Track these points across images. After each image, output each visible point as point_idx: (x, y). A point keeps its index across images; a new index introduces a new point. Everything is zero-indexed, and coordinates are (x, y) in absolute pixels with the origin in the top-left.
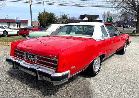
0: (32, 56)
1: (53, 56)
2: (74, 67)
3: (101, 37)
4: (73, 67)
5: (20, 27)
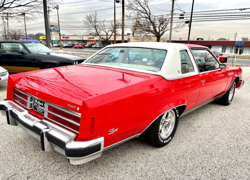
0: (40, 104)
1: (75, 107)
2: (115, 131)
3: (179, 72)
4: (113, 131)
5: (240, 53)
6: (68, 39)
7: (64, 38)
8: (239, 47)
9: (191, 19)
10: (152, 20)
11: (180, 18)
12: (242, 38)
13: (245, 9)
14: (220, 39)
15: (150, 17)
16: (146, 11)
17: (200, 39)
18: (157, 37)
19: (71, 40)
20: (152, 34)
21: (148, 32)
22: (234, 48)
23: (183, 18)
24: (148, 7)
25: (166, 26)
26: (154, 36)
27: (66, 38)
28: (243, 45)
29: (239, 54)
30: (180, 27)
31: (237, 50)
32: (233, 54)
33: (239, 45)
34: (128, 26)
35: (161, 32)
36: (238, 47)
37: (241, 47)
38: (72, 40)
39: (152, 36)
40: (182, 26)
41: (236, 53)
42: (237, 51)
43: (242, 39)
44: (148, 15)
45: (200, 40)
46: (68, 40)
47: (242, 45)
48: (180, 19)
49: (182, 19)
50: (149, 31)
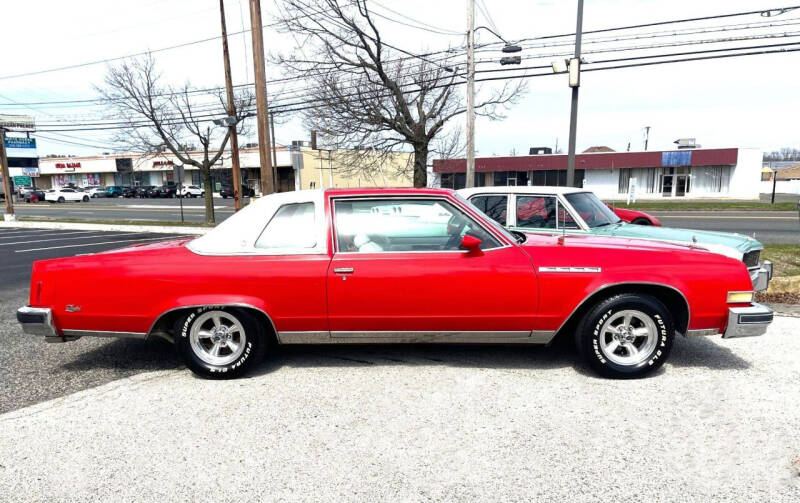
5: (681, 190)
6: (78, 170)
7: (63, 166)
8: (675, 171)
9: (578, 53)
10: (391, 75)
11: (504, 62)
12: (676, 142)
13: (783, 11)
14: (593, 149)
15: (378, 60)
16: (361, 34)
17: (541, 148)
18: (416, 145)
19: (88, 174)
20: (393, 133)
21: (376, 126)
22: (658, 175)
23: (517, 61)
24: (367, 17)
25: (447, 97)
26: (401, 141)
27: (69, 166)
28: (689, 163)
29: (677, 195)
31: (668, 181)
32: (657, 196)
33: (673, 163)
34: (289, 108)
35: (429, 125)
36: (672, 172)
37: (681, 170)
38: (93, 174)
39: (392, 142)
41: (668, 190)
42: (668, 186)
43: (677, 145)
44: (371, 55)
45: (541, 153)
46: (79, 175)
47: (684, 163)
49: (515, 66)
50: (379, 121)
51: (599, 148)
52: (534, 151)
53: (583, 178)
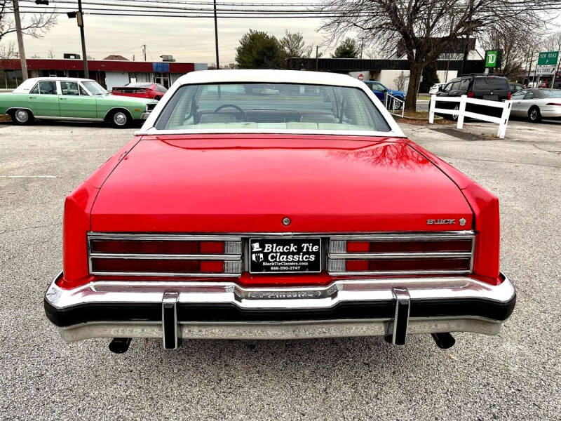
0: (282, 249)
1: (451, 221)
8: (161, 75)
9: (80, 8)
11: (38, 2)
12: (161, 57)
14: (112, 57)
17: (72, 55)
22: (152, 77)
23: (46, 2)
28: (169, 71)
30: (41, 25)
31: (158, 81)
33: (160, 70)
36: (159, 76)
37: (165, 75)
40: (47, 23)
43: (162, 59)
45: (72, 57)
47: (166, 70)
48: (40, 5)
49: (45, 6)
51: (116, 56)
52: (67, 56)
53: (105, 77)
